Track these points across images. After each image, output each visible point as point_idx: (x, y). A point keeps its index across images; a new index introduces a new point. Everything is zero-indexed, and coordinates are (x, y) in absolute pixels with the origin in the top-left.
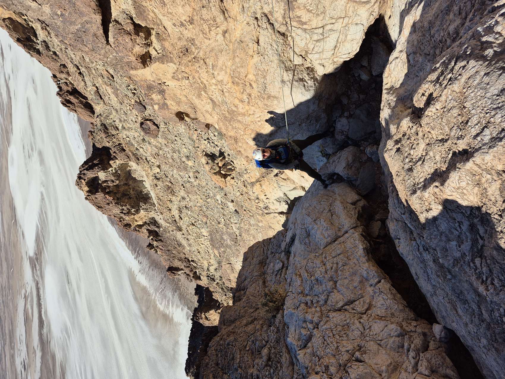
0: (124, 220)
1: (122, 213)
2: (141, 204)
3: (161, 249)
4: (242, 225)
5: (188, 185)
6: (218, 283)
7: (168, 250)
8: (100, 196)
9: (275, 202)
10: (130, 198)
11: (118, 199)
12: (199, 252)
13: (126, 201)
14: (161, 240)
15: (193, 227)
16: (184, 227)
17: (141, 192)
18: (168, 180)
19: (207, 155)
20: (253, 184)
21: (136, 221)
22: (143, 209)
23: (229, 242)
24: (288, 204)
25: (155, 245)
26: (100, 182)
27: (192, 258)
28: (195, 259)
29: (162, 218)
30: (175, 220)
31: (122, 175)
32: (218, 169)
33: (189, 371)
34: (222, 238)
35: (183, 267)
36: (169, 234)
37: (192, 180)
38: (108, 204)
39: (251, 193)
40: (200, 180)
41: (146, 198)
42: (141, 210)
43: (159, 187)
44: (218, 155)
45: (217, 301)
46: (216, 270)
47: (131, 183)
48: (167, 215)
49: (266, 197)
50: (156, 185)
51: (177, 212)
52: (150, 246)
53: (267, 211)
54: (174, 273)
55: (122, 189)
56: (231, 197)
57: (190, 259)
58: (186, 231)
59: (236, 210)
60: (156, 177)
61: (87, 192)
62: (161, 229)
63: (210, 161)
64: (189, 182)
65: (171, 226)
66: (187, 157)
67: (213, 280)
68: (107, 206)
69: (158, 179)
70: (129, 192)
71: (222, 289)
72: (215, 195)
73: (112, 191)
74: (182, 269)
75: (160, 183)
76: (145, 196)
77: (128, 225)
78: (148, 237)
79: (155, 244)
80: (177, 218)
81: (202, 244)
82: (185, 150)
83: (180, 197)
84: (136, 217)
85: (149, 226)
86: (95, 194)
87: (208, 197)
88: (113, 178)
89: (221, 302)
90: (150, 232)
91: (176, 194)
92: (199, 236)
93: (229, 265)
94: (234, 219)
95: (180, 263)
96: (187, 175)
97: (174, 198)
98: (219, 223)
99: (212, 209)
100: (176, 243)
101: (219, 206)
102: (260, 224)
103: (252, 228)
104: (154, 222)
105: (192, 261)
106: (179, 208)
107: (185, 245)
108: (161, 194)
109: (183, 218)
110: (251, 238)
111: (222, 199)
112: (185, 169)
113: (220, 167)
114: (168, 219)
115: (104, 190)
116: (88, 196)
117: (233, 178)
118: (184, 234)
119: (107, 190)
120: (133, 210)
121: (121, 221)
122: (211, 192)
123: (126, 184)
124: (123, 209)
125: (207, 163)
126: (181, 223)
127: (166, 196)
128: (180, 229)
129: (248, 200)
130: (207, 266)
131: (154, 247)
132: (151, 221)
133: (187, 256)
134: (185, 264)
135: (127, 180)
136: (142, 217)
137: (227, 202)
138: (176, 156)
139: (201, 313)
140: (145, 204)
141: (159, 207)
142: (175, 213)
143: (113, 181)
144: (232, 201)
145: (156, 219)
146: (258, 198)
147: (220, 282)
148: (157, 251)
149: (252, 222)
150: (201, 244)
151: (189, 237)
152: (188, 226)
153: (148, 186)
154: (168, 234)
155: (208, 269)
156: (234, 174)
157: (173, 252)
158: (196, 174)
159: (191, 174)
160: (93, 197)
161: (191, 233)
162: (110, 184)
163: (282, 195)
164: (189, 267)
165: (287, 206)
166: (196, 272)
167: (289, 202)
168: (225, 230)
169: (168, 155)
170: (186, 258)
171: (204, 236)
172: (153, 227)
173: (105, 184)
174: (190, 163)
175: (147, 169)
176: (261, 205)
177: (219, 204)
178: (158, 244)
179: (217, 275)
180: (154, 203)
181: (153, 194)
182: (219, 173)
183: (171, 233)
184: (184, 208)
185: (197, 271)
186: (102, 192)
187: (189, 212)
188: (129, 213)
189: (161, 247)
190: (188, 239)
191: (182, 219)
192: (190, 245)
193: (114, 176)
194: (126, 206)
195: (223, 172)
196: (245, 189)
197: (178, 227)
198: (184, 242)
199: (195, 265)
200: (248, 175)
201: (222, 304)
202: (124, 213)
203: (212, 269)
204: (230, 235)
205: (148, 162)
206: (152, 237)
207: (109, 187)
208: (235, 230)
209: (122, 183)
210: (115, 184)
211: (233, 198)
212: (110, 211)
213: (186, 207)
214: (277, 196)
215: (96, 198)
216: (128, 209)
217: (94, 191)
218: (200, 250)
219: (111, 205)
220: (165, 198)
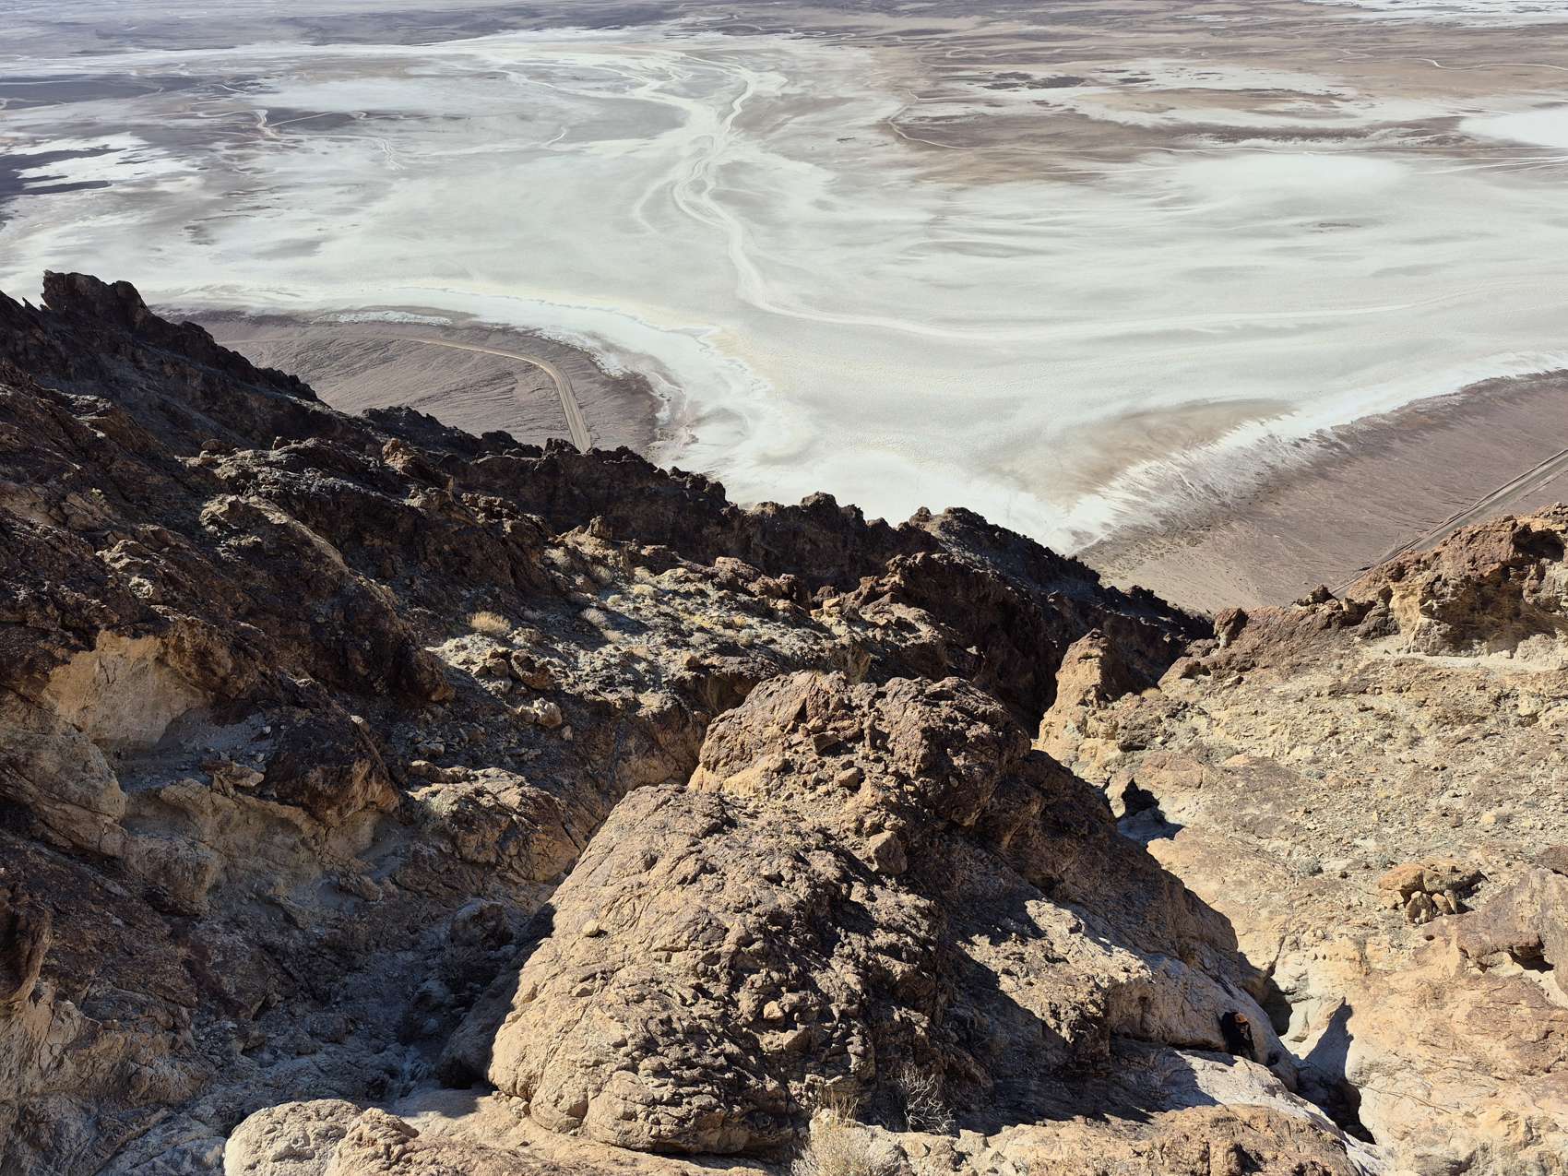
0: (1417, 570)
1: (1438, 578)
2: (1446, 627)
3: (1303, 617)
4: (1279, 870)
5: (1436, 782)
6: (1160, 721)
7: (1292, 633)
8: (1505, 551)
9: (1302, 969)
10: (1473, 610)
11: (1479, 586)
12: (1256, 713)
13: (1467, 600)
14: (1328, 625)
15: (1327, 730)
16: (1336, 705)
17: (1482, 639)
18: (1476, 736)
19: (1478, 877)
20: (1361, 944)
21: (1403, 597)
22: (1430, 625)
23: (1251, 810)
24: (1287, 993)
25: (1321, 607)
26: (1545, 561)
27: (1249, 683)
28: (1241, 690)
29: (1386, 657)
30: (1364, 692)
31: (1547, 617)
32: (1428, 887)
33: (956, 518)
34: (1267, 800)
35: (1234, 649)
36: (1336, 655)
37: (1445, 800)
38: (1473, 561)
39: (1343, 929)
40: (1434, 821)
41: (1459, 641)
42: (1427, 620)
43: (1473, 692)
44: (1467, 902)
45: (1117, 698)
46: (1195, 731)
47: (1518, 625)
48: (1389, 676)
49: (1320, 956)
50: (1484, 688)
51: (1386, 708)
52: (1325, 596)
53: (1287, 941)
54: (1227, 624)
55: (1505, 600)
56: (1357, 877)
57: (1247, 676)
58: (1325, 706)
59: (1320, 871)
60: (1507, 696)
61: (1527, 527)
62: (1357, 639)
63: (1456, 878)
64: (1445, 788)
65: (1356, 671)
66: (1507, 819)
67: (1172, 715)
68: (1467, 556)
69: (1497, 700)
70: (1491, 614)
71: (1143, 727)
72: (1379, 838)
73: (1506, 581)
74: (1228, 645)
75: (1484, 699)
76: (1466, 641)
77: (1399, 574)
78: (1349, 601)
79: (1325, 609)
80: (1368, 700)
81: (1274, 732)
82: (1527, 823)
83: (1423, 733)
84: (1414, 600)
85: (1380, 615)
86: (1513, 541)
87: (1384, 819)
88: (1543, 595)
89: (1110, 706)
90: (1360, 611)
91: (1435, 726)
92: (1297, 736)
93: (1197, 781)
94: (1301, 857)
95: (1247, 647)
96: (1464, 791)
97: (1426, 715)
98: (1308, 812)
99: (1350, 811)
100: (1305, 661)
101: (1348, 833)
102: (1264, 913)
103: (1264, 890)
104: (1385, 628)
105: (1240, 680)
106: (1394, 718)
107: (1288, 686)
108: (1452, 690)
109: (1363, 714)
110: (1243, 877)
111: (1361, 851)
112: (1481, 798)
113: (1431, 893)
114: (1376, 672)
115: (1519, 565)
116: (1515, 525)
117: (1396, 907)
118: (1318, 696)
119: (1512, 572)
120: (1436, 606)
121: (1418, 562)
122: (1391, 831)
123: (1517, 615)
124: (1445, 584)
125: (1454, 870)
126: (1350, 703)
127: (1439, 701)
128: (1337, 692)
129: (1329, 915)
130: (1213, 715)
131: (1315, 602)
132: (1392, 625)
133: (1256, 669)
134: (1239, 658)
135: (1529, 620)
136: (1409, 612)
137: (1349, 861)
138: (1527, 790)
139: (1103, 649)
140: (1443, 636)
141: (1420, 667)
142: (1385, 702)
143: (1534, 591)
144: (1344, 876)
145: (1391, 638)
146: (1324, 937)
147: (1159, 729)
148: (1302, 604)
149: (1276, 897)
150: (1274, 727)
151: (1305, 707)
152: (1335, 720)
153: (1494, 662)
154: (1336, 650)
155: (1205, 713)
156: (1404, 912)
157: (1282, 643)
158: (1452, 819)
159: (1460, 804)
160: (1506, 533)
161: (1313, 718)
162: (1528, 584)
163: (1309, 991)
164: (1228, 663)
165: (1282, 987)
166: (1207, 673)
167: (1288, 998)
168: (1285, 817)
169: (1538, 771)
170: (1254, 665)
171: (1293, 747)
172: (1373, 623)
173: (1533, 572)
174: (1488, 818)
175: (1540, 685)
176: (1307, 938)
177: (1354, 836)
178: (1320, 616)
179: (1179, 728)
180: (1437, 654)
181: (1461, 662)
182: (1418, 884)
183: (1336, 663)
184: (1388, 731)
185: (1208, 678)
186: (1513, 560)
187: (1371, 739)
188: (1430, 592)
189: (1309, 619)
190: (1301, 700)
191: (1361, 710)
192: (1284, 698)
193: (1548, 600)
194: (1453, 594)
195: (1416, 895)
196: (1359, 921)
197: (1345, 691)
198: (1296, 685)
199: (1228, 681)
200: (1385, 944)
201: (1106, 708)
202: (1434, 583)
203: (1201, 723)
204: (1270, 823)
205: (1556, 699)
206: (1345, 608)
207: (1523, 577)
208: (1276, 843)
209: (1523, 607)
210: (1525, 593)
211: (1350, 881)
212: (1454, 557)
213: (1390, 736)
214: (1313, 980)
215: (1501, 540)
216: (1442, 595)
217: (1522, 540)
218: (1260, 719)
219: (1468, 566)
220: (1436, 695)
